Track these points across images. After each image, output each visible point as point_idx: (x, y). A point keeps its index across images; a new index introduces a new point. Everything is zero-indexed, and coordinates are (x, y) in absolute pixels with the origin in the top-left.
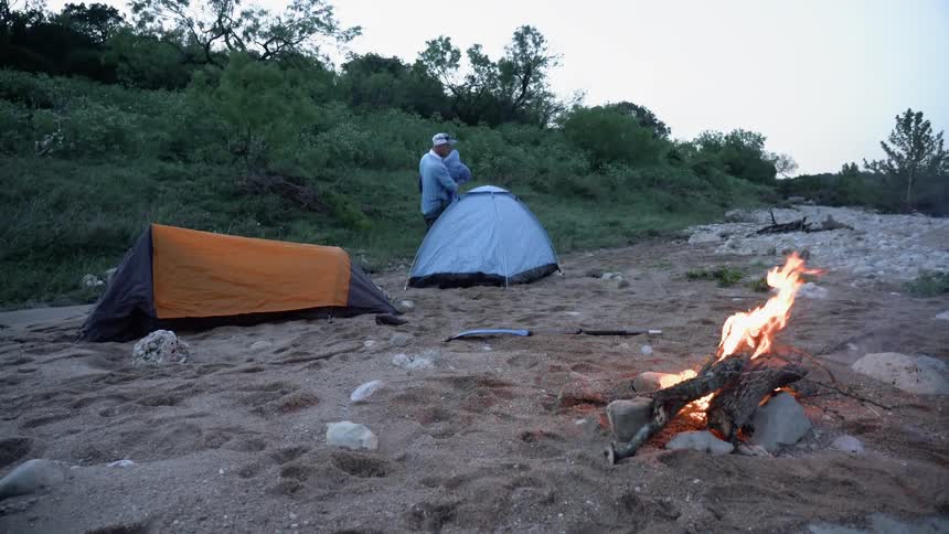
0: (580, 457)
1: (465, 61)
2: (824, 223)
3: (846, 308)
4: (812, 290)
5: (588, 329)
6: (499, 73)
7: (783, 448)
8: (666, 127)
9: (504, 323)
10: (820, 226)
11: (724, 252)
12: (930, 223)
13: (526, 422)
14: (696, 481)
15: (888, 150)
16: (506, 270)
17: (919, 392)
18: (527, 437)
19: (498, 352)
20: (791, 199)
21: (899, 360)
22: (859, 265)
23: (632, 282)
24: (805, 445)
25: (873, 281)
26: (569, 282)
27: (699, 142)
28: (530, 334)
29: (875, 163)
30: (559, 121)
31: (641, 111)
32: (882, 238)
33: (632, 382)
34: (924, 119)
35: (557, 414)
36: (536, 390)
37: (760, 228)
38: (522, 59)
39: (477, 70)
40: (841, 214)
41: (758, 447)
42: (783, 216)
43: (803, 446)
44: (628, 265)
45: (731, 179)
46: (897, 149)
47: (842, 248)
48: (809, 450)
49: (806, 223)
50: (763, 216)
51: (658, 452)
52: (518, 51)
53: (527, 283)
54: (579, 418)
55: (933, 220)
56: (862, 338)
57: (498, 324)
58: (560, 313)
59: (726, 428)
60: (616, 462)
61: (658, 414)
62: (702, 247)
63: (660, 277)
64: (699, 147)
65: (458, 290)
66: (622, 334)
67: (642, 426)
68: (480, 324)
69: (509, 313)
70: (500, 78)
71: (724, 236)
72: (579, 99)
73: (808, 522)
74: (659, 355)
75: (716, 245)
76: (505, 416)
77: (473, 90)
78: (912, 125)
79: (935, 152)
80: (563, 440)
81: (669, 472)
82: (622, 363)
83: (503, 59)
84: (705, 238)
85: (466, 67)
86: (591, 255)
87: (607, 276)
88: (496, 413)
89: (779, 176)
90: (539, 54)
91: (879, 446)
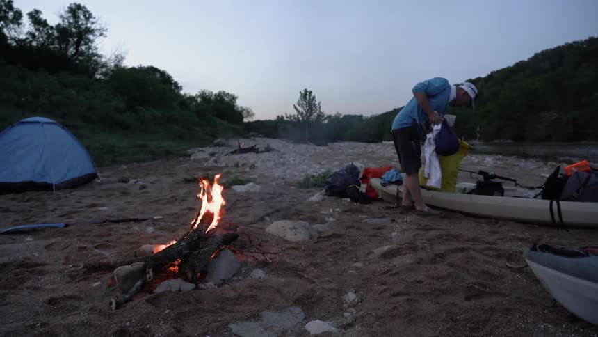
0: (91, 309)
1: (26, 20)
2: (265, 148)
3: (268, 196)
4: (253, 187)
5: (112, 219)
6: (56, 34)
7: (224, 281)
8: (179, 85)
9: (47, 219)
10: (263, 149)
11: (210, 165)
12: (315, 149)
13: (53, 290)
14: (168, 311)
15: (296, 109)
16: (53, 180)
17: (295, 240)
18: (52, 302)
19: (38, 242)
20: (251, 134)
21: (287, 224)
22: (278, 172)
23: (149, 185)
24: (237, 278)
25: (283, 181)
26: (104, 187)
27: (199, 96)
28: (67, 225)
29: (291, 116)
30: (104, 74)
31: (163, 74)
32: (293, 157)
33: (135, 253)
34: (313, 94)
35: (79, 281)
36: (64, 266)
37: (233, 150)
38: (75, 27)
39: (37, 30)
40: (274, 143)
41: (210, 283)
42: (244, 143)
43: (235, 278)
44: (148, 174)
45: (218, 120)
46: (301, 110)
47: (273, 163)
48: (238, 280)
49: (257, 147)
50: (234, 143)
51: (148, 296)
52: (71, 21)
53: (72, 188)
54: (96, 282)
55: (316, 147)
56: (272, 213)
57: (43, 220)
58: (94, 209)
59: (190, 275)
60: (117, 308)
61: (149, 272)
62: (197, 162)
63: (167, 181)
64: (199, 100)
65: (11, 196)
66: (136, 221)
67: (137, 281)
68: (27, 221)
69: (53, 211)
70: (57, 38)
71: (212, 155)
72: (119, 61)
73: (229, 323)
74: (158, 233)
75: (206, 160)
76: (36, 289)
77: (34, 44)
78: (307, 97)
79: (318, 112)
80: (81, 299)
81: (152, 308)
82: (132, 240)
83: (59, 25)
84: (200, 156)
85: (27, 26)
86: (125, 167)
87: (132, 181)
88: (28, 288)
89: (245, 120)
90: (89, 25)
91: (273, 272)
